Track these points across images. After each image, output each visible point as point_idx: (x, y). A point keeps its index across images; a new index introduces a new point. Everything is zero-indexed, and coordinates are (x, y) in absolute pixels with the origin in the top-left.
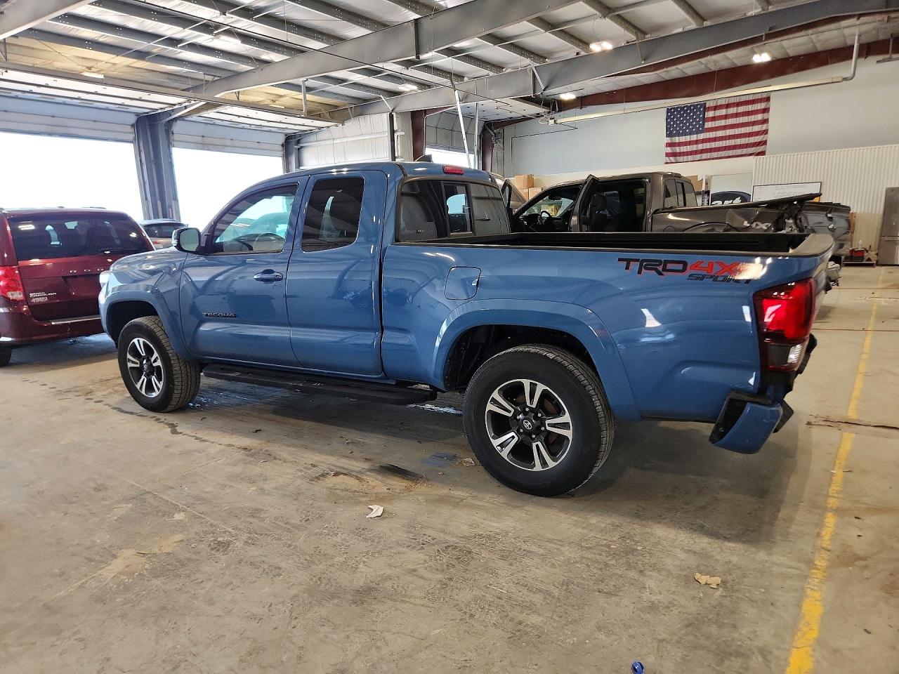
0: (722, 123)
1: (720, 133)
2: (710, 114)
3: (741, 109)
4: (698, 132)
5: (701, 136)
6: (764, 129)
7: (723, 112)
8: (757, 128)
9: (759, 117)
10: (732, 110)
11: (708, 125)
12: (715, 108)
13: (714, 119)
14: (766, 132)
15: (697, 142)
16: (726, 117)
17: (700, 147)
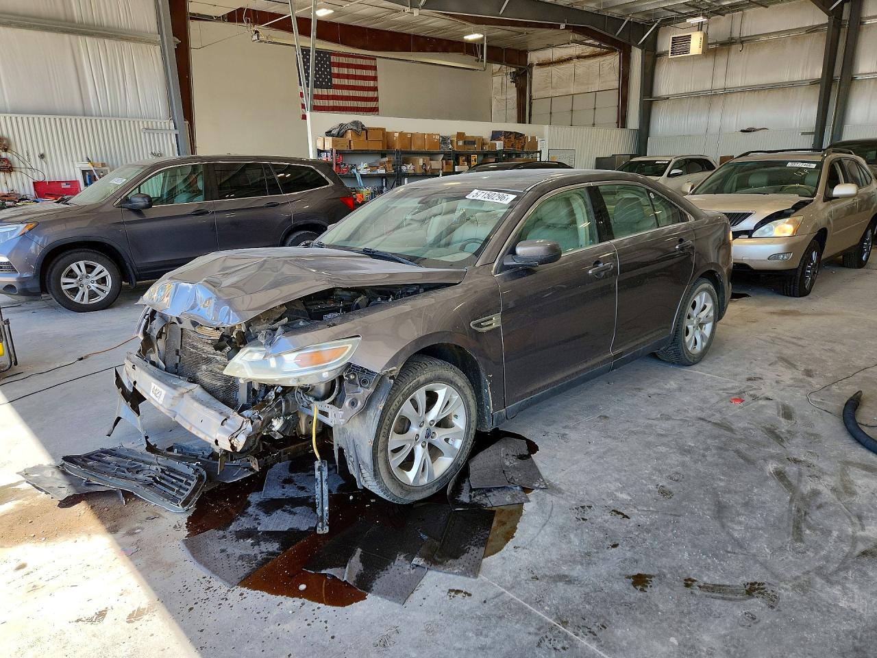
0: (346, 82)
1: (345, 93)
2: (335, 70)
3: (359, 72)
4: (328, 87)
5: (331, 92)
6: (376, 96)
7: (345, 71)
8: (371, 94)
9: (372, 84)
10: (352, 72)
11: (336, 81)
12: (339, 65)
13: (339, 76)
14: (376, 99)
15: (328, 97)
16: (348, 77)
17: (331, 103)
